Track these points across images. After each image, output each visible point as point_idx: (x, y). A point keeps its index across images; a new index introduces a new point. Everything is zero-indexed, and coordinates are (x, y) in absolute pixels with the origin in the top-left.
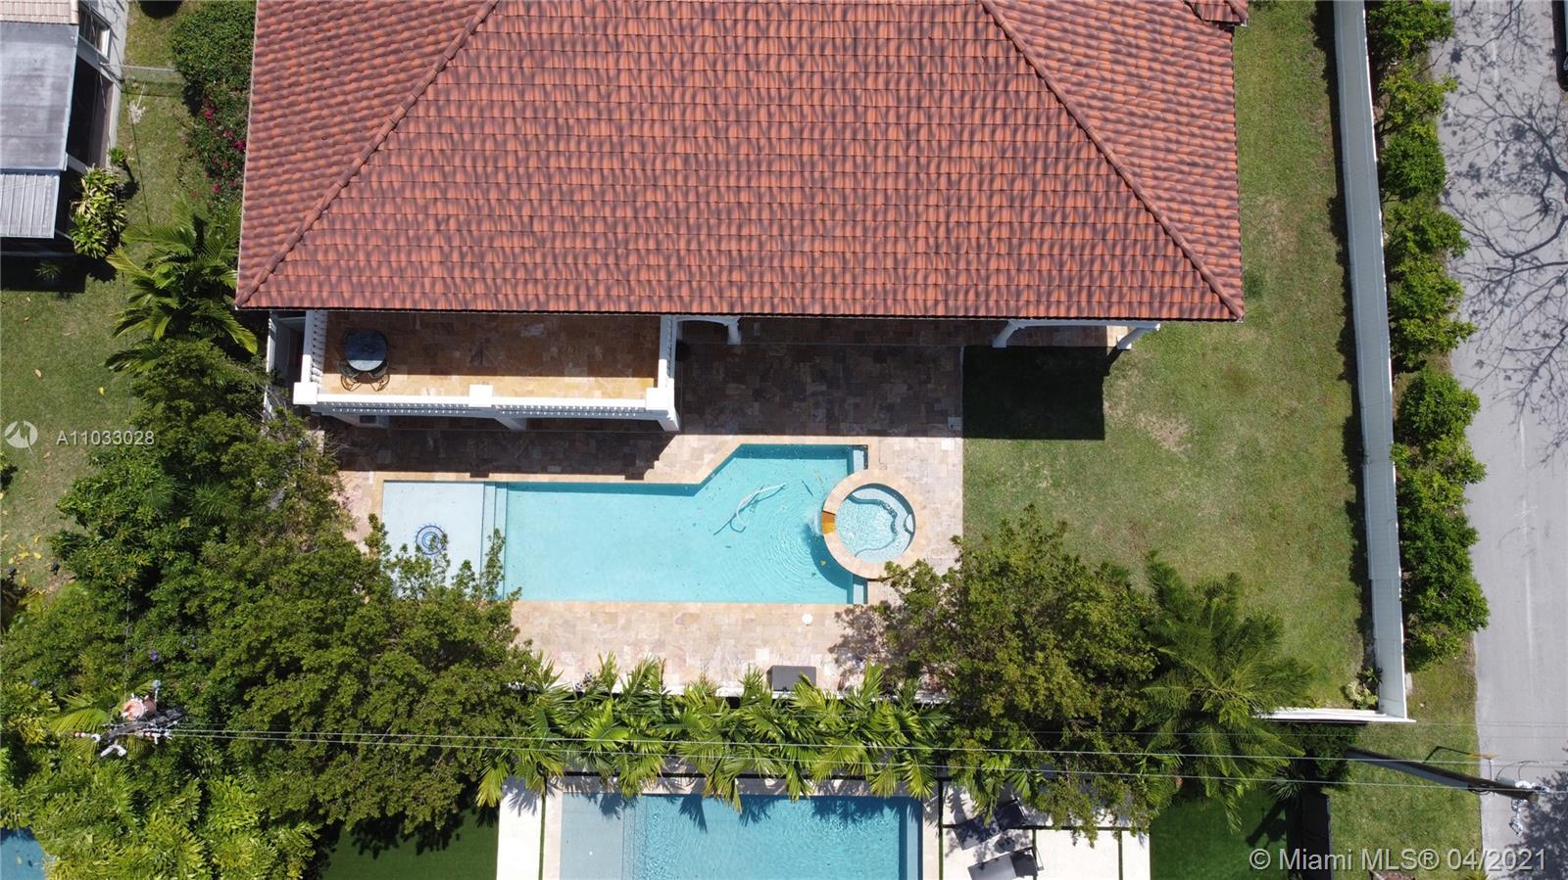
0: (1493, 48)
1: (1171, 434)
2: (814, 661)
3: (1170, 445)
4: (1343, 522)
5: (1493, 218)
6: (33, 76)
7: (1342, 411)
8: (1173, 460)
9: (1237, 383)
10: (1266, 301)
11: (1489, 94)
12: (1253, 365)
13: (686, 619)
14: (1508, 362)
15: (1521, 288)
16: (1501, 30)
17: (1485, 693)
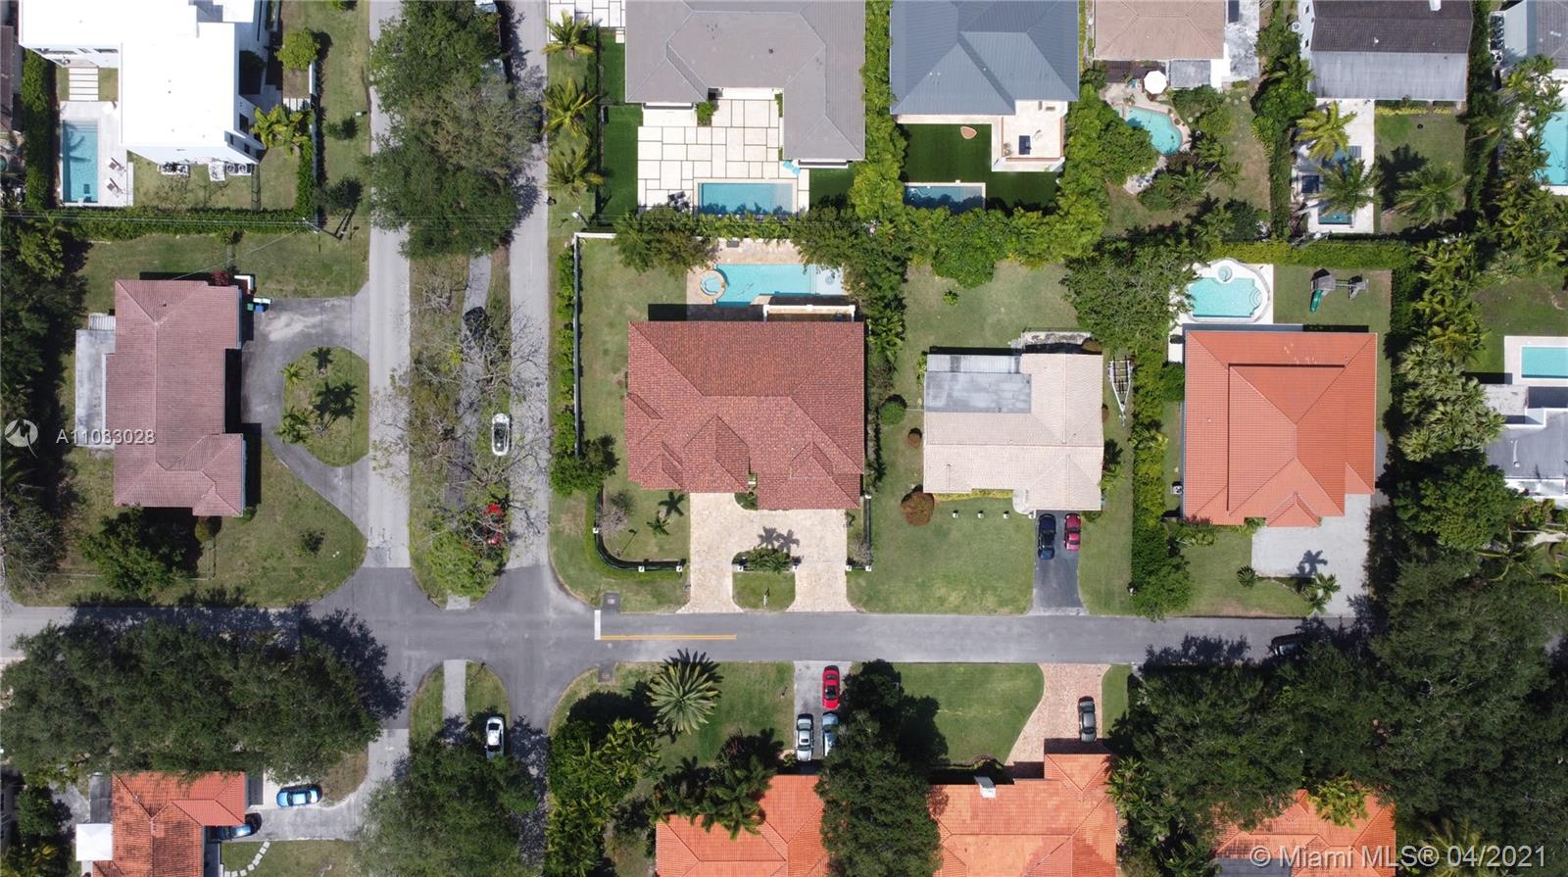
0: (530, 422)
1: (630, 310)
2: (727, 249)
3: (631, 308)
4: (584, 285)
5: (534, 371)
6: (935, 397)
7: (582, 316)
8: (630, 303)
9: (611, 325)
10: (601, 348)
11: (532, 408)
12: (606, 330)
13: (761, 260)
14: (532, 330)
15: (527, 351)
16: (528, 428)
17: (545, 243)
